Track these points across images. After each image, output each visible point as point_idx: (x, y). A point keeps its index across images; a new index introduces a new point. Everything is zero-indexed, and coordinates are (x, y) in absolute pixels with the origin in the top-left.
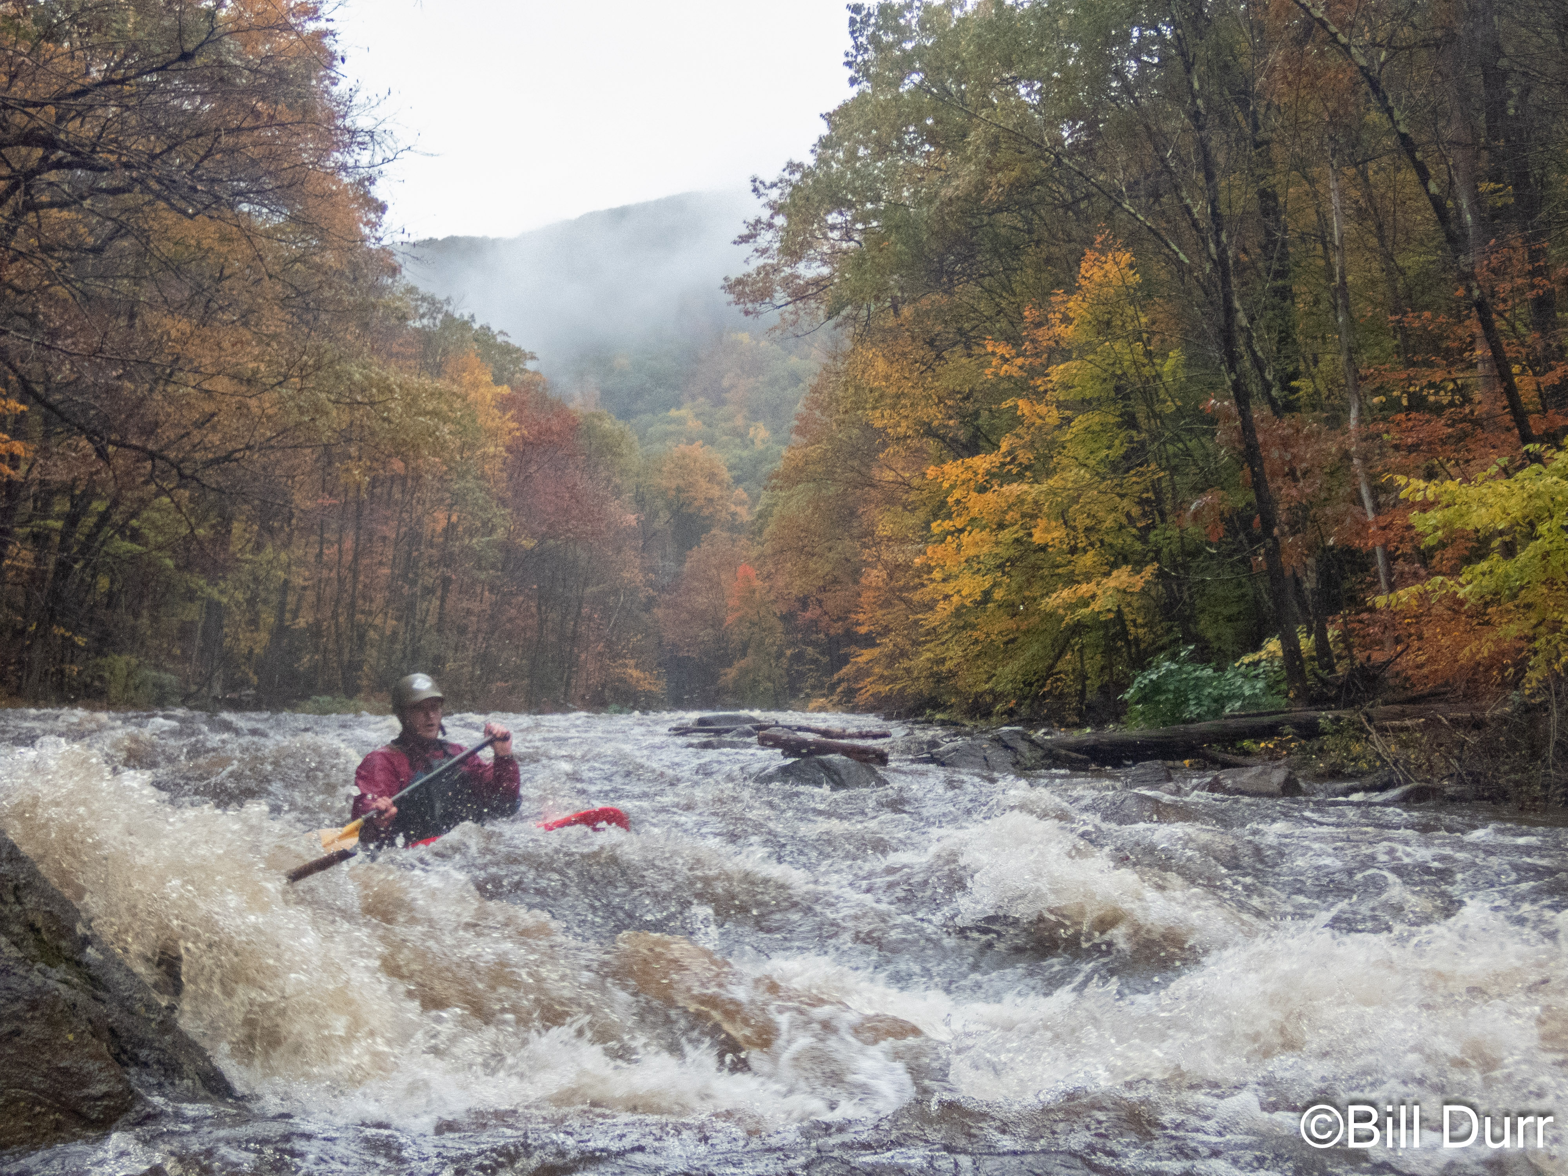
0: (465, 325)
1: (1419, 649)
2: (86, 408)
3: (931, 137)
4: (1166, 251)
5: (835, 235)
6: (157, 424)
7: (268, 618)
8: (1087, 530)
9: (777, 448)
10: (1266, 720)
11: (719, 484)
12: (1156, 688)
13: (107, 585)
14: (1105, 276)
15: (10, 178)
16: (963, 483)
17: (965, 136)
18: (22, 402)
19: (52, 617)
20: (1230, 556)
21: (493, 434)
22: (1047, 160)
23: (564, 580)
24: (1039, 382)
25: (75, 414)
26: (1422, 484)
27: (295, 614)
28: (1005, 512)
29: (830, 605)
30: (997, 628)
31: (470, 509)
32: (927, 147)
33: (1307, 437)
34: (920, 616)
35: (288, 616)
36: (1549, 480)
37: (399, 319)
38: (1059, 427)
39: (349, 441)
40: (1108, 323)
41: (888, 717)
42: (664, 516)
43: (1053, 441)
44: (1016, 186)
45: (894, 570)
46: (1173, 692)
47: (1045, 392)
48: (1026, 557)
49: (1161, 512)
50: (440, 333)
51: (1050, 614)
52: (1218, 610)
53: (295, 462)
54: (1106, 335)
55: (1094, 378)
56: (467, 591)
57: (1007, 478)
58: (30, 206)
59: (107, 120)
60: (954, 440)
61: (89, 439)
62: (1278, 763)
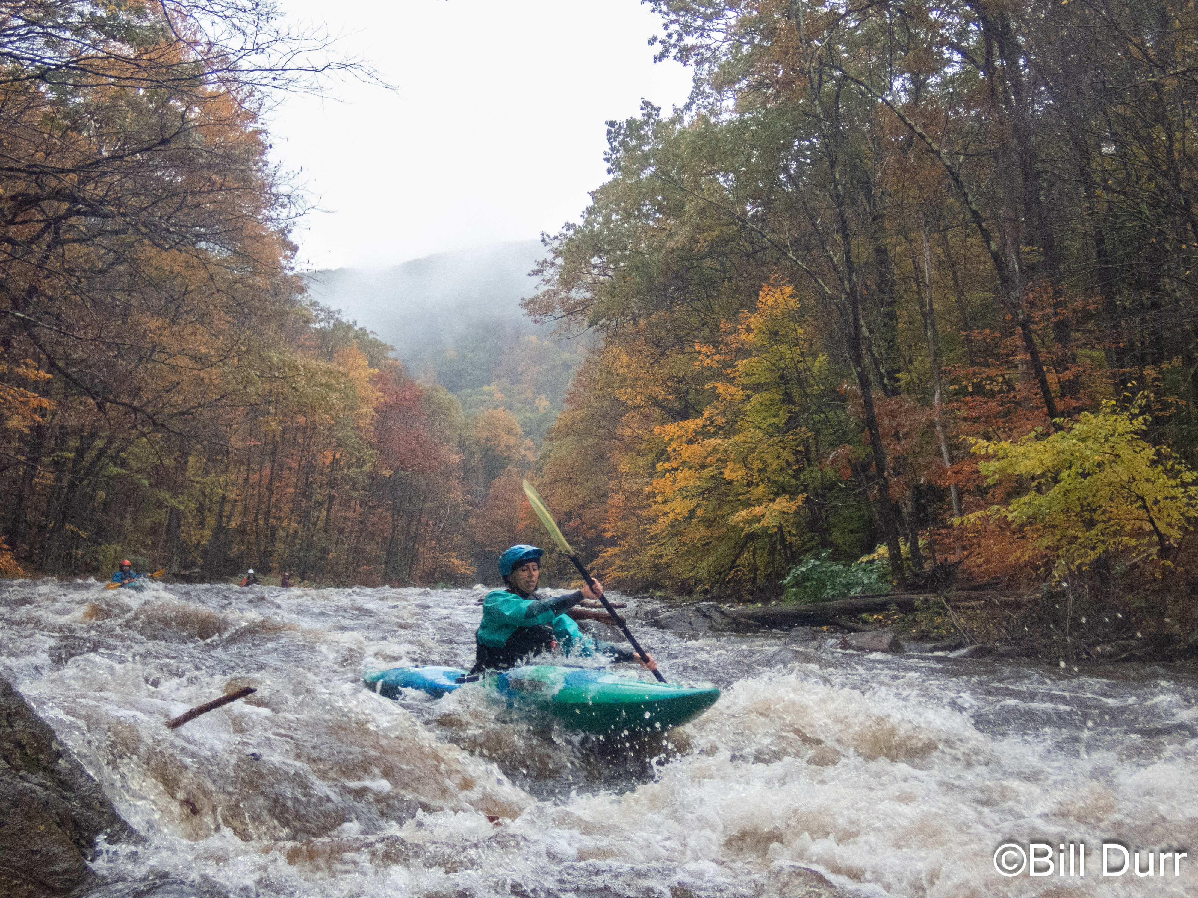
0: (349, 327)
1: (979, 554)
2: (93, 377)
3: (660, 208)
4: (816, 285)
5: (596, 271)
6: (139, 389)
7: (211, 521)
8: (760, 470)
9: (554, 412)
10: (878, 600)
11: (515, 435)
12: (805, 577)
13: (103, 497)
14: (775, 302)
15: (44, 221)
16: (678, 437)
17: (683, 208)
18: (49, 372)
19: (65, 518)
20: (854, 490)
21: (364, 399)
22: (736, 225)
23: (410, 498)
24: (729, 372)
25: (85, 381)
26: (985, 443)
27: (229, 519)
28: (706, 458)
29: (587, 518)
30: (698, 535)
31: (348, 449)
32: (658, 215)
33: (907, 411)
34: (647, 526)
35: (224, 519)
36: (1071, 442)
37: (304, 322)
38: (743, 401)
39: (269, 402)
40: (776, 333)
41: (624, 593)
42: (477, 457)
43: (738, 411)
44: (714, 242)
45: (630, 495)
46: (816, 580)
47: (734, 378)
48: (719, 488)
49: (808, 460)
50: (333, 332)
51: (734, 527)
52: (845, 525)
53: (232, 416)
54: (775, 341)
55: (766, 369)
56: (345, 504)
57: (707, 435)
58: (57, 242)
59: (112, 184)
60: (672, 409)
61: (94, 398)
62: (886, 629)
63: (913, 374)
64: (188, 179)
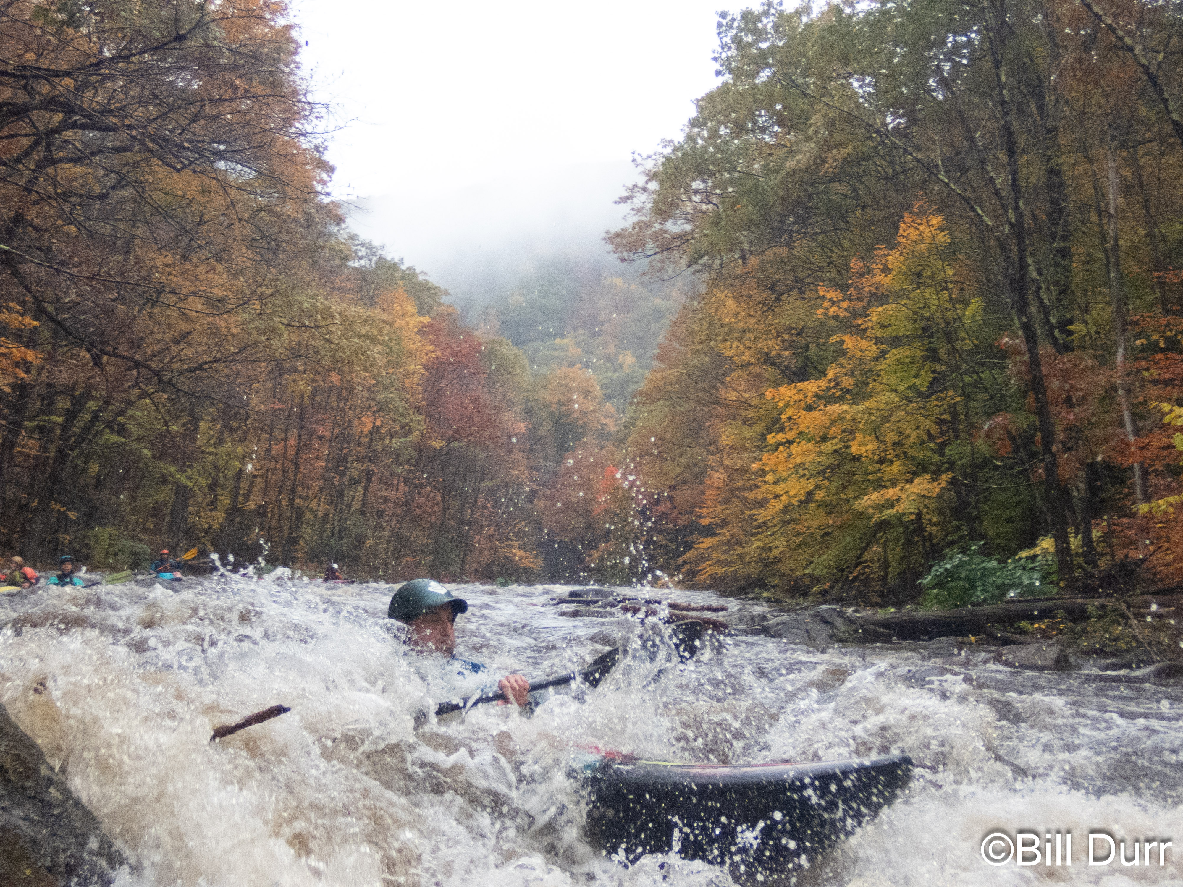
0: (395, 266)
1: (1168, 549)
2: (87, 325)
3: (780, 120)
4: (971, 214)
5: (697, 198)
6: (142, 339)
7: (225, 501)
8: (895, 444)
9: (641, 371)
10: (1041, 605)
11: (593, 399)
12: (950, 576)
13: (97, 469)
14: (919, 235)
15: (34, 135)
16: (796, 402)
17: (808, 119)
18: (35, 319)
19: (51, 495)
20: (1012, 468)
21: (412, 354)
22: (874, 140)
23: (465, 475)
24: (860, 322)
25: (77, 330)
27: (247, 497)
28: (829, 428)
29: (678, 501)
30: (816, 523)
31: (391, 414)
32: (776, 128)
33: (1083, 370)
34: (754, 512)
35: (241, 499)
37: (341, 259)
38: (876, 359)
39: (298, 357)
40: (919, 275)
41: (723, 594)
42: (547, 425)
43: (870, 371)
44: (848, 161)
45: (733, 473)
46: (964, 580)
47: (865, 330)
48: (844, 465)
49: (956, 431)
50: (375, 272)
51: (861, 513)
52: (998, 512)
53: (251, 373)
54: (918, 283)
55: (907, 318)
56: (385, 482)
57: (832, 400)
58: (50, 161)
59: (115, 90)
60: (787, 368)
61: (88, 350)
62: (1051, 642)
63: (1090, 325)
64: (205, 83)
